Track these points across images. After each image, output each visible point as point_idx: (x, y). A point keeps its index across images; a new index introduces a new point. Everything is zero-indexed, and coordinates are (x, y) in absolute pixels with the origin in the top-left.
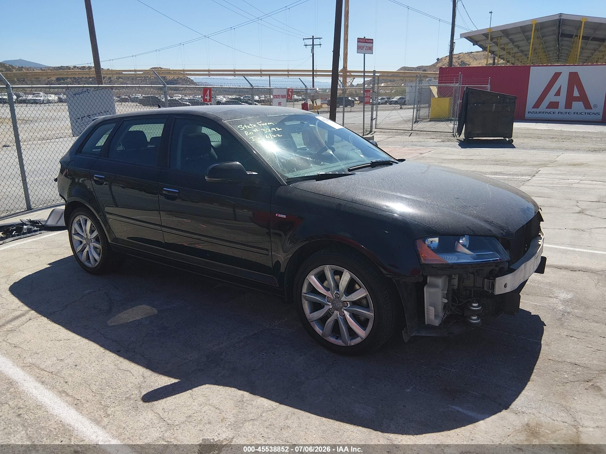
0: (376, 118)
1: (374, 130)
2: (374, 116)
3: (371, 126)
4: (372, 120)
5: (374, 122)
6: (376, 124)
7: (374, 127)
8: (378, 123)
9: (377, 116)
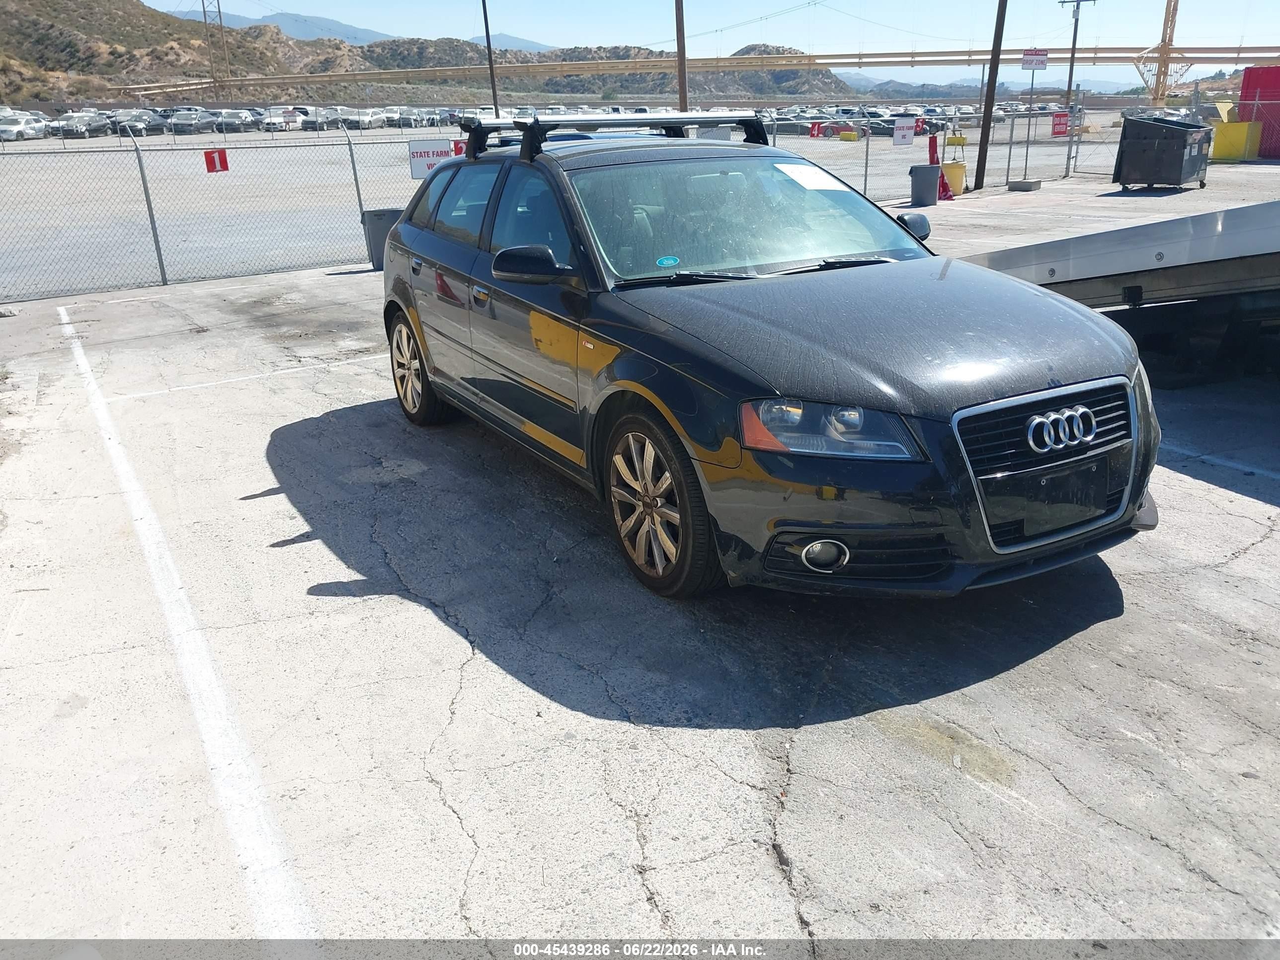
0: (1076, 157)
1: (1071, 174)
2: (1073, 154)
3: (1068, 169)
4: (1069, 159)
5: (1072, 162)
6: (1075, 166)
7: (1071, 170)
8: (1078, 164)
9: (1077, 152)
